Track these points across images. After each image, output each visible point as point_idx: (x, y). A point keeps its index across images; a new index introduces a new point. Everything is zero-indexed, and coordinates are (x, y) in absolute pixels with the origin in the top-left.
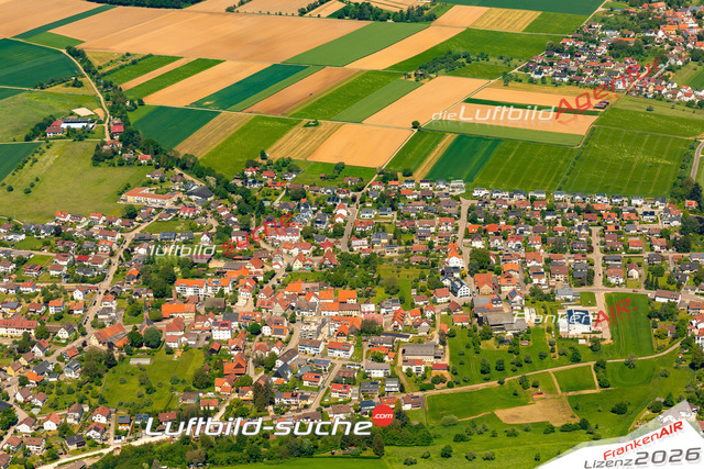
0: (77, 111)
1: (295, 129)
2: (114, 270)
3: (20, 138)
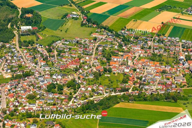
0: (73, 12)
1: (131, 21)
2: (94, 53)
3: (60, 18)
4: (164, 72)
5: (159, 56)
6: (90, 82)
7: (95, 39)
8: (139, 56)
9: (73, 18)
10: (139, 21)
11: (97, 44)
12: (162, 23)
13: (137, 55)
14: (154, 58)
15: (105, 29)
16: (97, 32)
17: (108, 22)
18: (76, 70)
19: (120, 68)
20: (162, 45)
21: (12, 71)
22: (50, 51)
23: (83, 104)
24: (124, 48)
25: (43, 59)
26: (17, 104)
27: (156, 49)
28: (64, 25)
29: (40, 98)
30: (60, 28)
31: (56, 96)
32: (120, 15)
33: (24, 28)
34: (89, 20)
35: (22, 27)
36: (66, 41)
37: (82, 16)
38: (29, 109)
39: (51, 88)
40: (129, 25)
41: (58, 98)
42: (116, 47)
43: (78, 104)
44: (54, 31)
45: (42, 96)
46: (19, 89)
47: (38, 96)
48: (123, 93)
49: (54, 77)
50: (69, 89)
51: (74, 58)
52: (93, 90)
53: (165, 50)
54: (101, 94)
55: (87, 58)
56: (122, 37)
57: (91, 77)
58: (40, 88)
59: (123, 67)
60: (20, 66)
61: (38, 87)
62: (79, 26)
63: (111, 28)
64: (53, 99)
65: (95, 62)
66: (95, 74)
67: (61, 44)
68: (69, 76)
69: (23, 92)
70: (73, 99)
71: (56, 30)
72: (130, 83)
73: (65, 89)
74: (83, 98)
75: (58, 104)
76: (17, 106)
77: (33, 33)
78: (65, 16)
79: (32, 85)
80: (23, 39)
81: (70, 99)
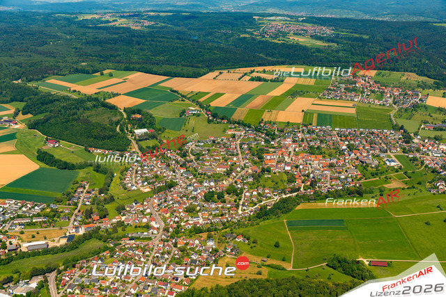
0: (191, 108)
1: (265, 113)
2: (239, 152)
3: (178, 116)
4: (331, 166)
5: (318, 148)
6: (251, 186)
7: (234, 136)
8: (295, 151)
9: (194, 114)
10: (274, 112)
11: (239, 142)
12: (303, 111)
13: (291, 149)
14: (312, 151)
15: (238, 124)
16: (231, 128)
17: (239, 114)
18: (228, 174)
19: (279, 166)
20: (314, 136)
21: (149, 183)
22: (184, 156)
23: (255, 211)
24: (273, 143)
25: (181, 166)
26: (176, 219)
27: (311, 141)
28: (187, 123)
29: (200, 209)
30: (183, 127)
31: (220, 206)
32: (248, 106)
33: (139, 132)
34: (215, 116)
35: (136, 131)
36: (199, 142)
37: (203, 112)
38: (195, 224)
39: (209, 197)
40: (266, 117)
41: (222, 208)
42: (263, 143)
43: (251, 212)
44: (178, 132)
45: (203, 209)
46: (171, 202)
47: (198, 208)
48: (296, 193)
49: (206, 184)
50: (231, 195)
51: (219, 160)
52: (259, 194)
53: (321, 141)
54: (270, 198)
55: (235, 159)
56: (265, 131)
57: (250, 180)
58: (195, 198)
59: (283, 165)
60: (157, 177)
61: (192, 198)
62: (206, 123)
63: (247, 122)
64: (217, 209)
65: (247, 163)
66: (253, 176)
67: (193, 146)
68: (224, 182)
69: (177, 205)
70: (240, 207)
71: (180, 130)
72: (298, 182)
73: (226, 196)
74: (252, 205)
75: (225, 213)
76: (178, 222)
77: (153, 137)
78: (183, 112)
79: (184, 196)
80: (144, 144)
81: (237, 206)
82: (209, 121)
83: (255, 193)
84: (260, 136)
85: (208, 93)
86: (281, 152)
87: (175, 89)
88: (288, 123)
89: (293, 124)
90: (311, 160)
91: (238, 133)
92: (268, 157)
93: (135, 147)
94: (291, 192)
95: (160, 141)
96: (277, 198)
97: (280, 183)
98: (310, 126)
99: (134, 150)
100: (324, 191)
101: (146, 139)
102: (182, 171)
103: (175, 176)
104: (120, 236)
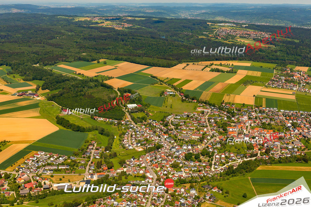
0: (168, 90)
1: (225, 96)
2: (208, 125)
3: (159, 96)
4: (280, 138)
5: (269, 124)
6: (220, 151)
7: (203, 113)
8: (251, 125)
9: (171, 95)
10: (232, 95)
11: (207, 117)
12: (254, 96)
13: (247, 124)
14: (264, 126)
15: (205, 103)
16: (200, 106)
17: (205, 96)
18: (201, 140)
19: (240, 136)
20: (265, 115)
21: (142, 145)
22: (166, 125)
23: (225, 169)
24: (233, 119)
25: (164, 133)
26: (165, 172)
27: (263, 119)
28: (166, 102)
29: (182, 166)
30: (163, 104)
31: (197, 164)
32: (211, 90)
33: (131, 106)
34: (187, 97)
35: (128, 105)
36: (176, 116)
37: (178, 94)
38: (180, 177)
39: (188, 157)
40: (226, 99)
41: (199, 165)
42: (226, 118)
43: (221, 170)
44: (160, 108)
45: (185, 166)
46: (160, 160)
48: (255, 158)
49: (185, 147)
50: (205, 157)
51: (193, 130)
52: (226, 157)
53: (271, 120)
54: (235, 160)
55: (205, 129)
56: (227, 110)
57: (219, 146)
58: (178, 157)
59: (243, 136)
60: (147, 140)
61: (176, 157)
62: (180, 102)
63: (212, 102)
64: (195, 166)
65: (215, 133)
66: (220, 143)
67: (173, 119)
68: (199, 146)
69: (165, 162)
70: (213, 166)
71: (161, 106)
72: (256, 149)
73: (201, 157)
74: (221, 165)
75: (202, 170)
76: (166, 175)
77: (142, 110)
78: (163, 93)
79: (169, 155)
80: (135, 115)
81: (211, 165)
82: (183, 101)
83: (223, 156)
84: (223, 114)
85: (179, 79)
86: (240, 126)
87: (154, 75)
88: (244, 104)
89: (248, 106)
90: (264, 133)
91: (206, 110)
92: (231, 130)
93: (128, 118)
94: (251, 157)
95: (147, 114)
96: (240, 161)
97: (241, 149)
98: (260, 108)
99: (128, 119)
100: (277, 157)
101: (136, 112)
102: (165, 137)
103: (160, 140)
104: (125, 182)
